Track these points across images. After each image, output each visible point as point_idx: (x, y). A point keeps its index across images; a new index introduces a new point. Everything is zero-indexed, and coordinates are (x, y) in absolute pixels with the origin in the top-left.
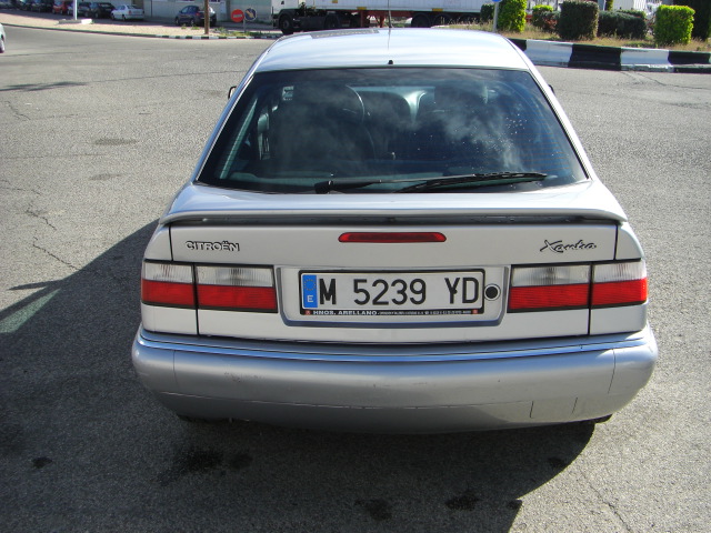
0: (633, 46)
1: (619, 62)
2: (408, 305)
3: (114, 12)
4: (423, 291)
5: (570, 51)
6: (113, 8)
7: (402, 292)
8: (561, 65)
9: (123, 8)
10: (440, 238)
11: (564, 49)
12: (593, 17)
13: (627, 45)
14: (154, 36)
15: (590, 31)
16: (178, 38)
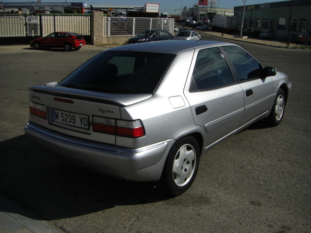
2: (72, 124)
3: (260, 34)
4: (75, 120)
6: (261, 32)
7: (70, 119)
9: (264, 33)
10: (72, 102)
14: (266, 45)
16: (275, 47)
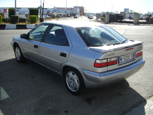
0: (28, 24)
1: (26, 27)
2: (128, 59)
4: (129, 57)
5: (16, 26)
8: (15, 29)
10: (133, 48)
11: (14, 26)
12: (18, 19)
13: (27, 24)
15: (18, 21)
